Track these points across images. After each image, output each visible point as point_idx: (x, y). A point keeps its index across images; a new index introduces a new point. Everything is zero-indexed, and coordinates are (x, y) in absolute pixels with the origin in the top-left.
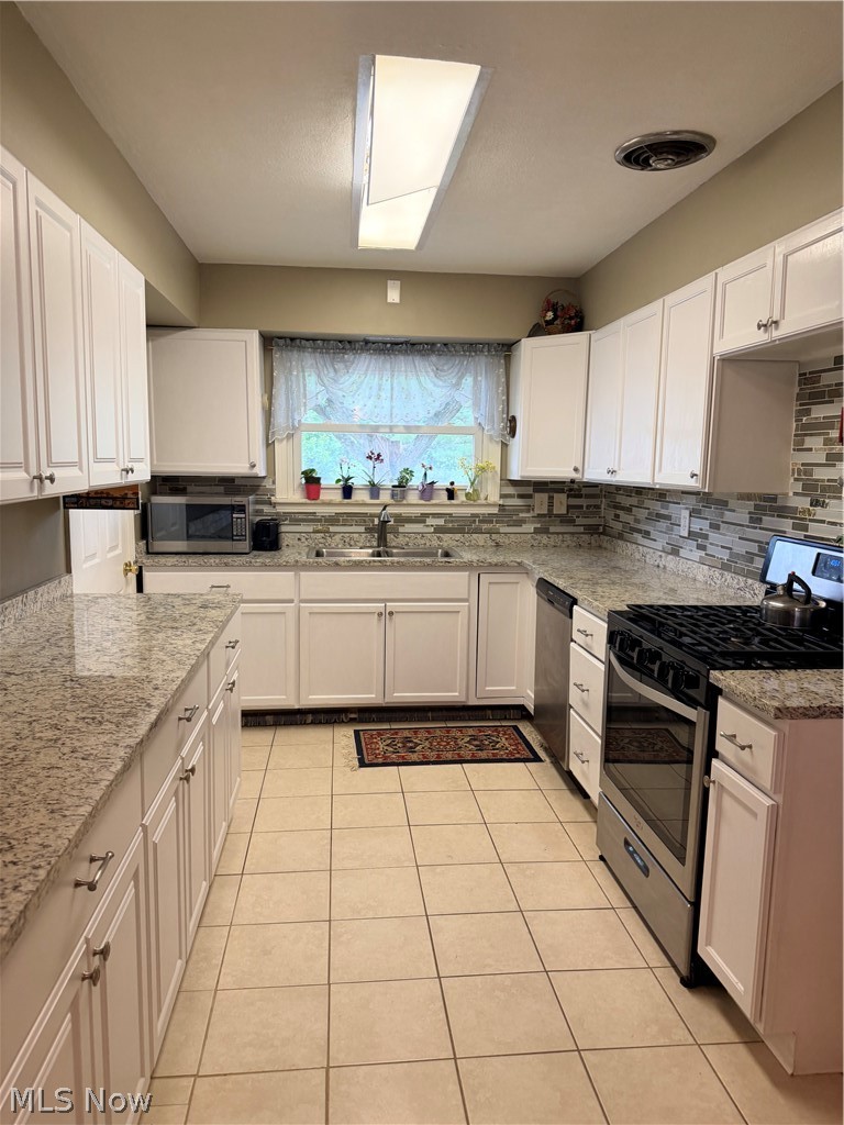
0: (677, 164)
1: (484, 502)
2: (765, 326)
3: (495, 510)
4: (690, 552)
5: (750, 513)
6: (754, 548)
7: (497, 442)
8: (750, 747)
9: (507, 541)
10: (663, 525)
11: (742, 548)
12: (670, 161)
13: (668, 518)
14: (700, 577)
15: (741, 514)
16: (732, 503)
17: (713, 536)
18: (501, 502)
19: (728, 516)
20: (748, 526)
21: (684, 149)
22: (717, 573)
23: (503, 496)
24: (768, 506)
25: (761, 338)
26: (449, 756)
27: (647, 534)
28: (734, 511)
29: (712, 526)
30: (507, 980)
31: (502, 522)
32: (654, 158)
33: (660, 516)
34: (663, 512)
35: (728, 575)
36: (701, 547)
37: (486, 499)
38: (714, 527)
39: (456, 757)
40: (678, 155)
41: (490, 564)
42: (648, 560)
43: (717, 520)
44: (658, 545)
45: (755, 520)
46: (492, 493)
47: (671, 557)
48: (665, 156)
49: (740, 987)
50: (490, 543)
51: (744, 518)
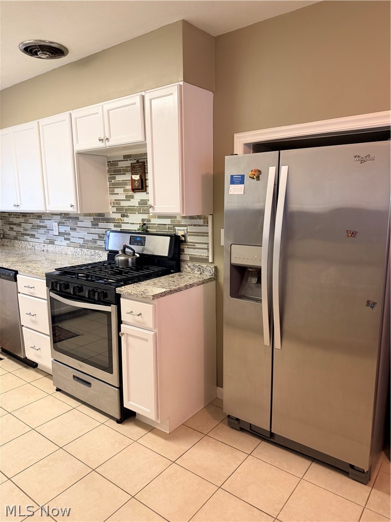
0: (51, 58)
2: (102, 140)
4: (60, 241)
5: (91, 222)
6: (96, 237)
8: (141, 314)
10: (42, 231)
11: (90, 237)
12: (48, 56)
13: (45, 227)
14: (69, 253)
15: (88, 222)
16: (81, 218)
17: (73, 233)
19: (80, 224)
20: (91, 228)
21: (56, 51)
22: (79, 250)
24: (100, 218)
25: (101, 145)
27: (33, 236)
28: (83, 221)
29: (71, 229)
32: (41, 52)
33: (39, 227)
34: (41, 224)
35: (85, 250)
36: (65, 239)
38: (73, 229)
40: (52, 53)
42: (36, 248)
43: (74, 226)
44: (41, 240)
45: (95, 225)
47: (50, 245)
48: (45, 52)
49: (148, 410)
51: (90, 225)
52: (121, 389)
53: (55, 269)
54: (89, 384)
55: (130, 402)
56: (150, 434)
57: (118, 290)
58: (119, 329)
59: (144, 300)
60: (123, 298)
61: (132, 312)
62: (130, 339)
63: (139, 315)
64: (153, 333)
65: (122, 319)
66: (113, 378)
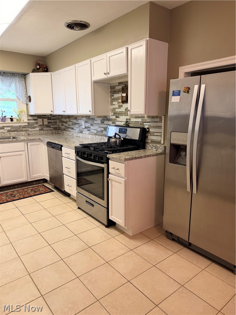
0: (81, 29)
1: (23, 122)
2: (106, 74)
3: (27, 124)
4: (86, 132)
5: (101, 121)
6: (103, 129)
7: (25, 104)
8: (118, 169)
9: (31, 133)
10: (77, 126)
11: (100, 129)
12: (79, 28)
13: (78, 124)
14: (89, 138)
15: (99, 121)
16: (96, 119)
17: (92, 127)
18: (28, 122)
19: (95, 122)
20: (101, 124)
21: (83, 26)
22: (94, 136)
23: (28, 120)
24: (105, 119)
25: (105, 77)
26: (27, 196)
27: (73, 129)
28: (97, 121)
29: (91, 125)
30: (67, 240)
31: (29, 127)
32: (75, 27)
33: (76, 124)
34: (77, 122)
35: (97, 136)
36: (88, 130)
37: (23, 121)
38: (92, 125)
39: (29, 196)
40: (81, 27)
41: (30, 140)
42: (74, 135)
43: (92, 123)
44: (77, 131)
45: (102, 122)
46: (25, 119)
47: (80, 134)
48: (78, 27)
49: (121, 221)
50: (26, 134)
51: (100, 122)
52: (108, 208)
53: (80, 145)
54: (93, 205)
55: (112, 216)
56: (122, 235)
57: (108, 156)
58: (108, 177)
59: (120, 161)
60: (111, 160)
61: (114, 168)
62: (113, 183)
63: (117, 169)
64: (124, 180)
65: (110, 172)
66: (104, 203)
